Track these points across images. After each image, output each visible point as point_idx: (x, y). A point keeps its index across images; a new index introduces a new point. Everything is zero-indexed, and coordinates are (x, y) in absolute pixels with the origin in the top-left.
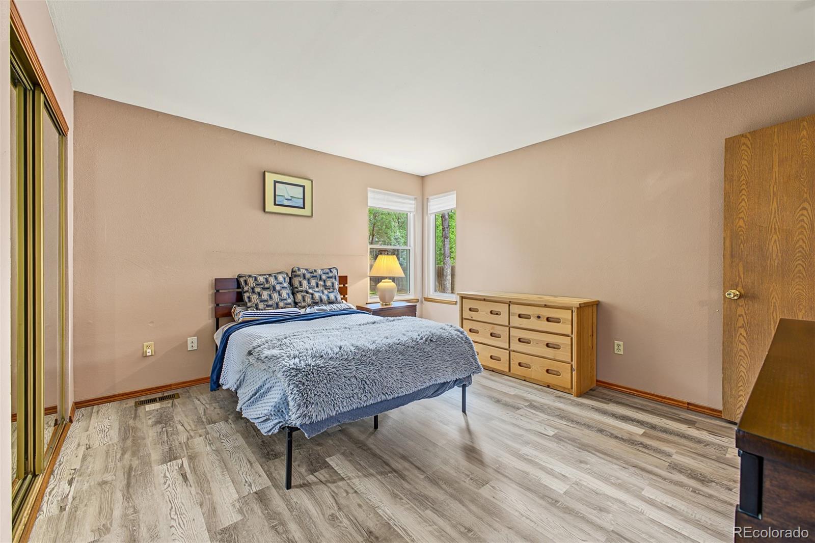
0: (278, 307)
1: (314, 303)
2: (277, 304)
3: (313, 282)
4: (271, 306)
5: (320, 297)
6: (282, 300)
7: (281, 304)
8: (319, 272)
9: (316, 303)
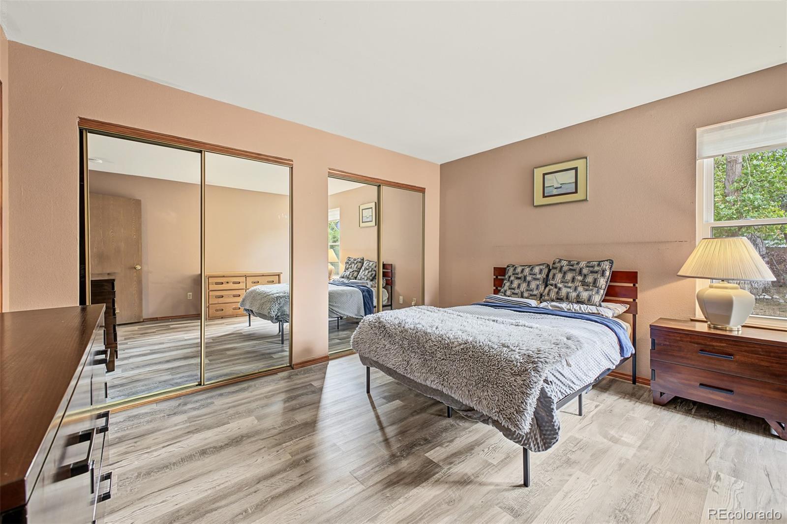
0: (522, 297)
1: (558, 299)
2: (522, 293)
3: (569, 276)
4: (517, 294)
5: (568, 293)
6: (527, 290)
7: (526, 295)
8: (583, 264)
9: (560, 300)
